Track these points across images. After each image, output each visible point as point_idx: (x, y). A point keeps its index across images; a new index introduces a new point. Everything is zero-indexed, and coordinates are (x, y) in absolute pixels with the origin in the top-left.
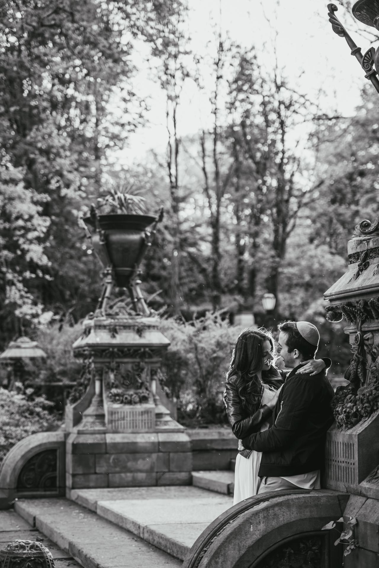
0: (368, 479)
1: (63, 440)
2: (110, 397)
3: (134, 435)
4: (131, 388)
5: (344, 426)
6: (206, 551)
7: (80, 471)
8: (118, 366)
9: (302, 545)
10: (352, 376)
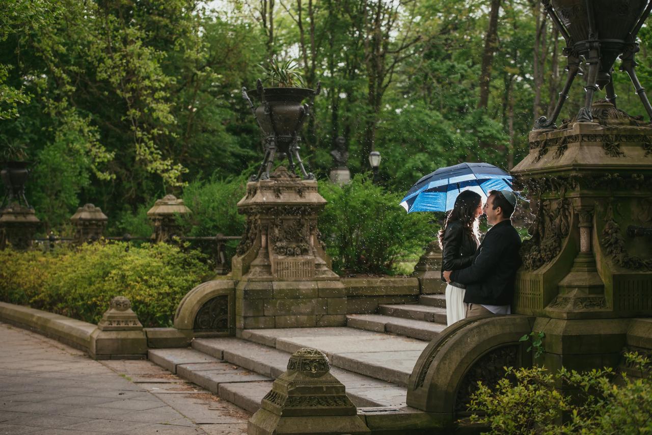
0: (550, 305)
1: (233, 287)
2: (276, 250)
3: (298, 283)
4: (292, 242)
5: (531, 268)
6: (434, 357)
7: (250, 314)
8: (282, 222)
9: (503, 352)
10: (534, 232)
